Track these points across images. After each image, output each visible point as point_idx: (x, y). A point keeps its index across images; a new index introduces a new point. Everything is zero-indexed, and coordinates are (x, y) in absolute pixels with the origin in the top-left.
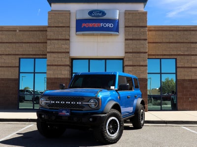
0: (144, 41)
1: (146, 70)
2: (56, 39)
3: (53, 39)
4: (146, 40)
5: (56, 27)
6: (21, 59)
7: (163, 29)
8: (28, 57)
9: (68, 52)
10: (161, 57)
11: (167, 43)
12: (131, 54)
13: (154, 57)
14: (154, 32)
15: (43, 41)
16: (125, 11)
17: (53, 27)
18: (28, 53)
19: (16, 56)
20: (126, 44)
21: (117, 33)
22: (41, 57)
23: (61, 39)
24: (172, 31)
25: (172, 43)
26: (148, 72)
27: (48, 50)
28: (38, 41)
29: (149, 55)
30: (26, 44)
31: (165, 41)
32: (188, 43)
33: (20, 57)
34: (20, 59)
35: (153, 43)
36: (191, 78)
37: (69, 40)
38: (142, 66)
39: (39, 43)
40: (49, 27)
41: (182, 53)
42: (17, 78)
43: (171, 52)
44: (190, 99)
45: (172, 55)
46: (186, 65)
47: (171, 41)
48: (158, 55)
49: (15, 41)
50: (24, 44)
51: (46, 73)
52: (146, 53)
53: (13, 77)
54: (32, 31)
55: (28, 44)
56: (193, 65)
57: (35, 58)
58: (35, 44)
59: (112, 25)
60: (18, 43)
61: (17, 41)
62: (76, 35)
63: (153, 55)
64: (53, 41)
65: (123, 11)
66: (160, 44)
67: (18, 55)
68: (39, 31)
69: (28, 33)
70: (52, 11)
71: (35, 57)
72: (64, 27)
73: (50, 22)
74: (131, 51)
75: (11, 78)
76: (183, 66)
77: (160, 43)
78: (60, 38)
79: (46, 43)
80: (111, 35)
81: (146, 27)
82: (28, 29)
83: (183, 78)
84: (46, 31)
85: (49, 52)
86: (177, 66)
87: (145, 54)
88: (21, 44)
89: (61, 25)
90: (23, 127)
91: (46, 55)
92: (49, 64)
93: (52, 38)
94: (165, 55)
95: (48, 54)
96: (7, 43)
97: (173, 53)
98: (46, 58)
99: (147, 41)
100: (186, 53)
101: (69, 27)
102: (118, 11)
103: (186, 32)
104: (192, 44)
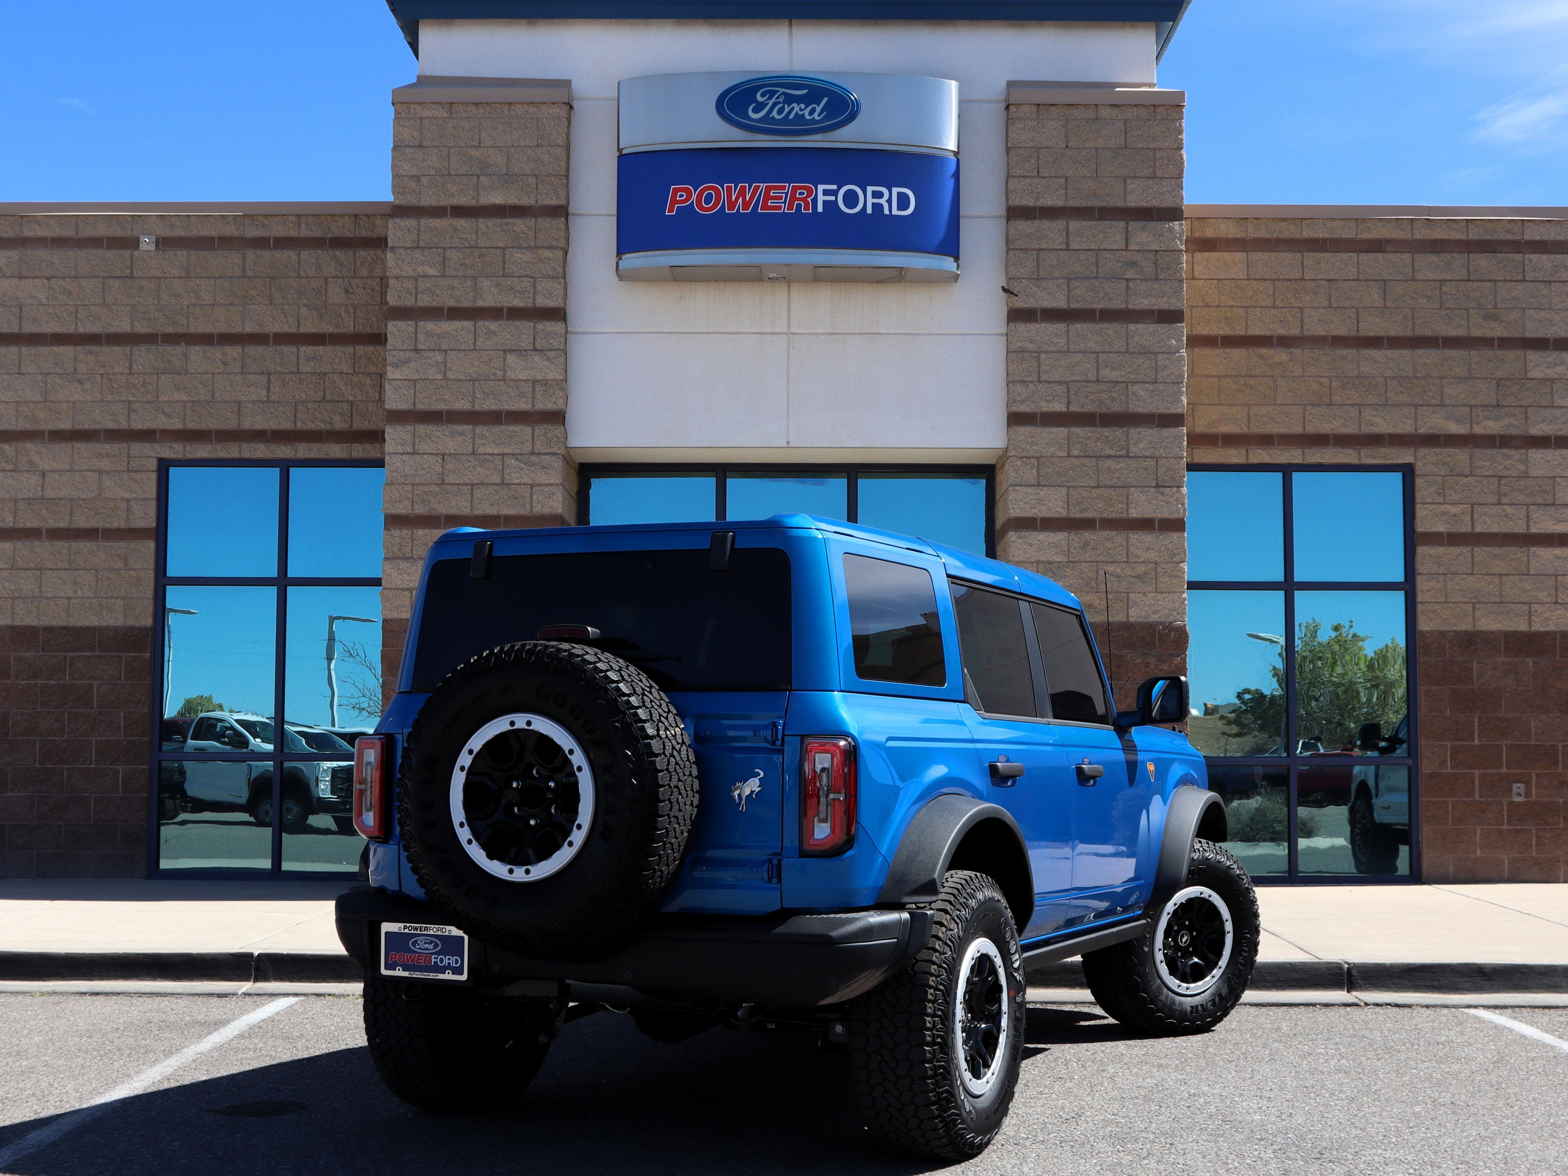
0: (1163, 328)
1: (1176, 557)
2: (456, 313)
3: (434, 313)
4: (1172, 316)
5: (459, 211)
6: (175, 473)
7: (1307, 233)
8: (232, 451)
9: (558, 417)
10: (1293, 456)
11: (1339, 341)
12: (1060, 432)
13: (1235, 456)
14: (1240, 256)
15: (348, 326)
16: (1011, 84)
17: (438, 212)
18: (231, 424)
19: (136, 448)
20: (1013, 354)
21: (948, 263)
22: (336, 451)
23: (495, 313)
24: (1377, 246)
25: (1374, 342)
26: (1189, 572)
27: (395, 400)
28: (308, 328)
29: (1195, 440)
30: (216, 352)
31: (1319, 330)
32: (1505, 343)
33: (167, 451)
34: (164, 467)
35: (1230, 341)
36: (1523, 627)
37: (559, 314)
38: (1146, 524)
39: (317, 339)
40: (398, 211)
41: (1455, 429)
42: (148, 621)
43: (1368, 414)
44: (1518, 787)
45: (1376, 440)
46: (1487, 524)
47: (1372, 326)
48: (1266, 440)
49: (124, 326)
50: (196, 352)
51: (375, 582)
52: (1174, 420)
53: (115, 619)
54: (260, 243)
55: (233, 351)
56: (1545, 524)
57: (285, 466)
58: (288, 350)
59: (903, 202)
60: (149, 339)
61: (142, 328)
62: (621, 275)
63: (1230, 440)
64: (430, 326)
65: (996, 87)
66: (1281, 355)
67: (147, 436)
68: (317, 243)
69: (231, 259)
70: (424, 81)
71: (284, 451)
72: (519, 211)
73: (407, 169)
74: (1059, 407)
75: (94, 621)
76: (1465, 528)
77: (1284, 342)
78: (488, 301)
79: (379, 339)
80: (899, 276)
81: (1175, 213)
82: (231, 231)
83: (1465, 625)
84: (380, 243)
85: (399, 417)
86: (1420, 528)
87: (1168, 432)
88: (175, 352)
89: (497, 198)
90: (219, 1024)
91: (377, 437)
92: (402, 509)
93: (425, 300)
94: (1320, 440)
95: (391, 432)
96: (59, 339)
97: (1383, 425)
98: (379, 463)
99: (1183, 328)
100: (1490, 426)
101: (561, 212)
102: (953, 86)
103: (1483, 262)
104: (1533, 356)
